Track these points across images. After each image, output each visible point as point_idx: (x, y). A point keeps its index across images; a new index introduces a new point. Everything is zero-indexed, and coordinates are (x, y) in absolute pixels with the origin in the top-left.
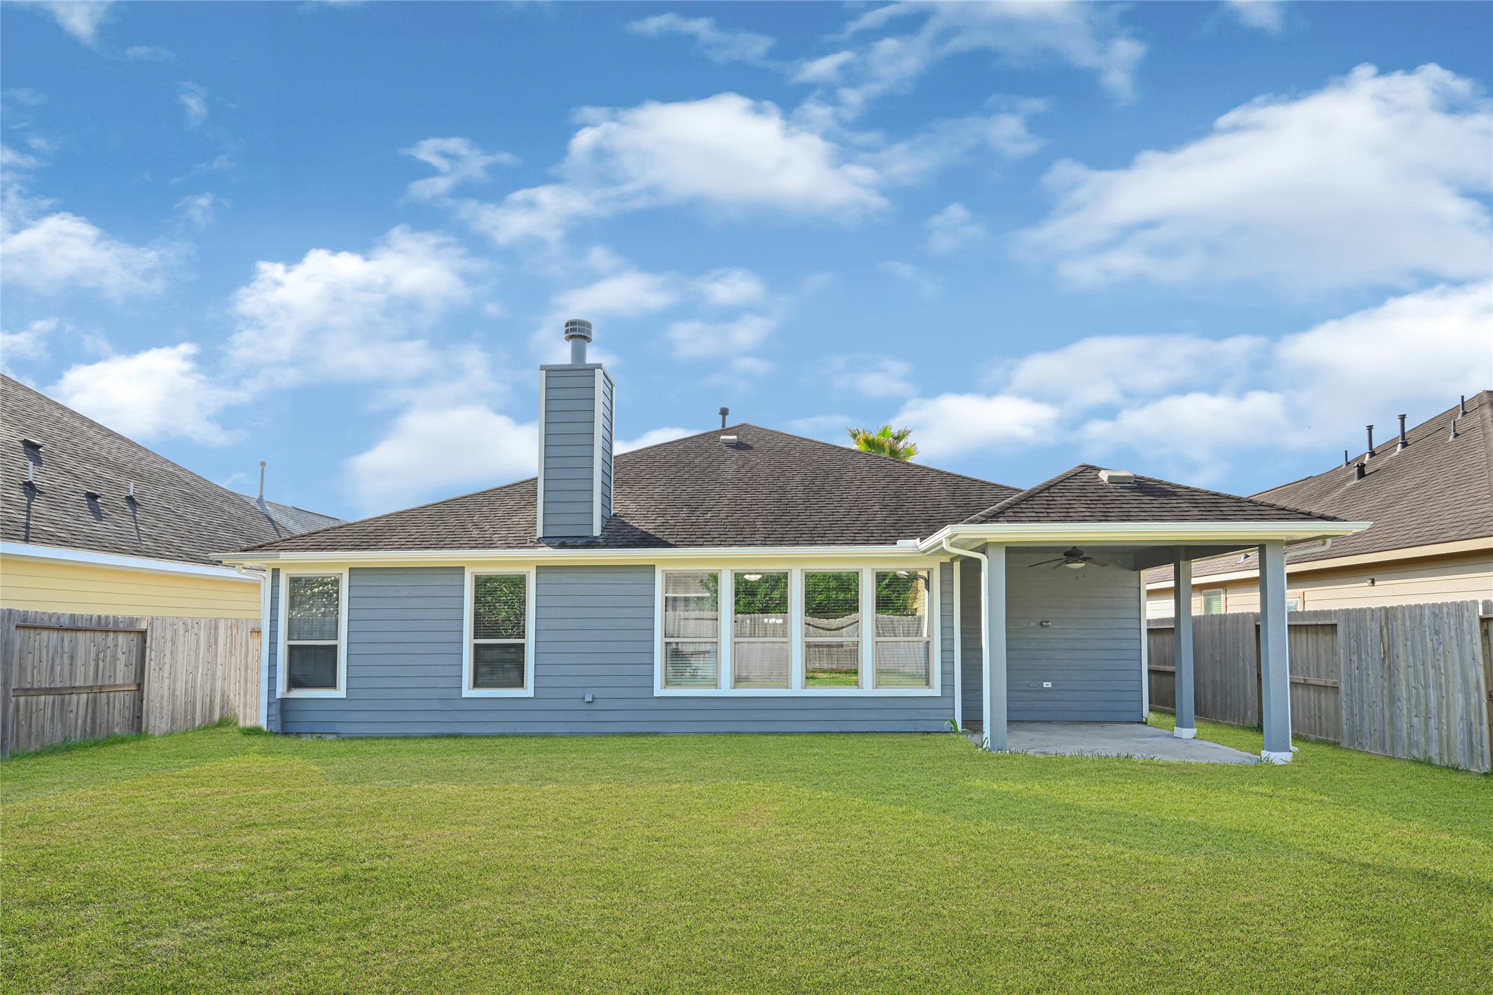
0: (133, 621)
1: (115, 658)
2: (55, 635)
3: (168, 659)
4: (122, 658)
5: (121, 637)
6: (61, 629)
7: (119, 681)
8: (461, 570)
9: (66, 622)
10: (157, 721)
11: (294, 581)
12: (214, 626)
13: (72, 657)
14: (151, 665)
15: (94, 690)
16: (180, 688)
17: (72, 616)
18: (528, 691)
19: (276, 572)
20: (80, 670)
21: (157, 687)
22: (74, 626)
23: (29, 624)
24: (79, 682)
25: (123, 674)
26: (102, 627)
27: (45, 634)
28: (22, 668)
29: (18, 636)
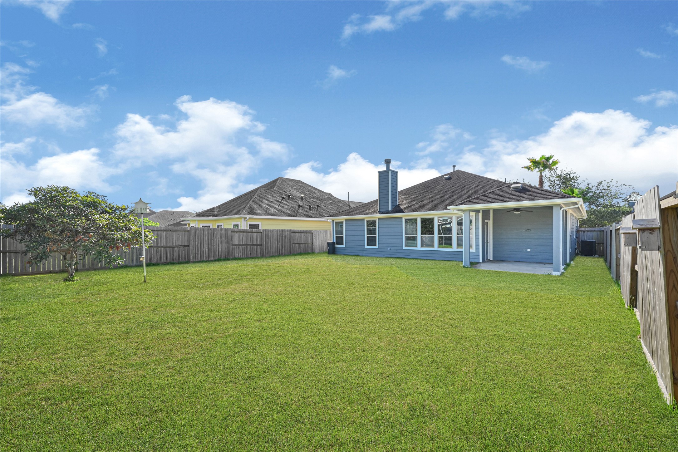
0: (311, 231)
1: (308, 238)
2: (298, 234)
3: (317, 238)
4: (309, 238)
5: (309, 234)
6: (298, 233)
7: (309, 242)
8: (364, 219)
9: (299, 231)
10: (316, 250)
11: (336, 223)
12: (326, 232)
13: (301, 238)
14: (314, 239)
15: (305, 244)
16: (320, 244)
17: (301, 230)
18: (377, 247)
19: (333, 221)
20: (302, 240)
21: (316, 244)
22: (301, 232)
23: (294, 232)
24: (302, 242)
25: (310, 241)
26: (306, 232)
27: (296, 233)
28: (293, 239)
29: (292, 234)
